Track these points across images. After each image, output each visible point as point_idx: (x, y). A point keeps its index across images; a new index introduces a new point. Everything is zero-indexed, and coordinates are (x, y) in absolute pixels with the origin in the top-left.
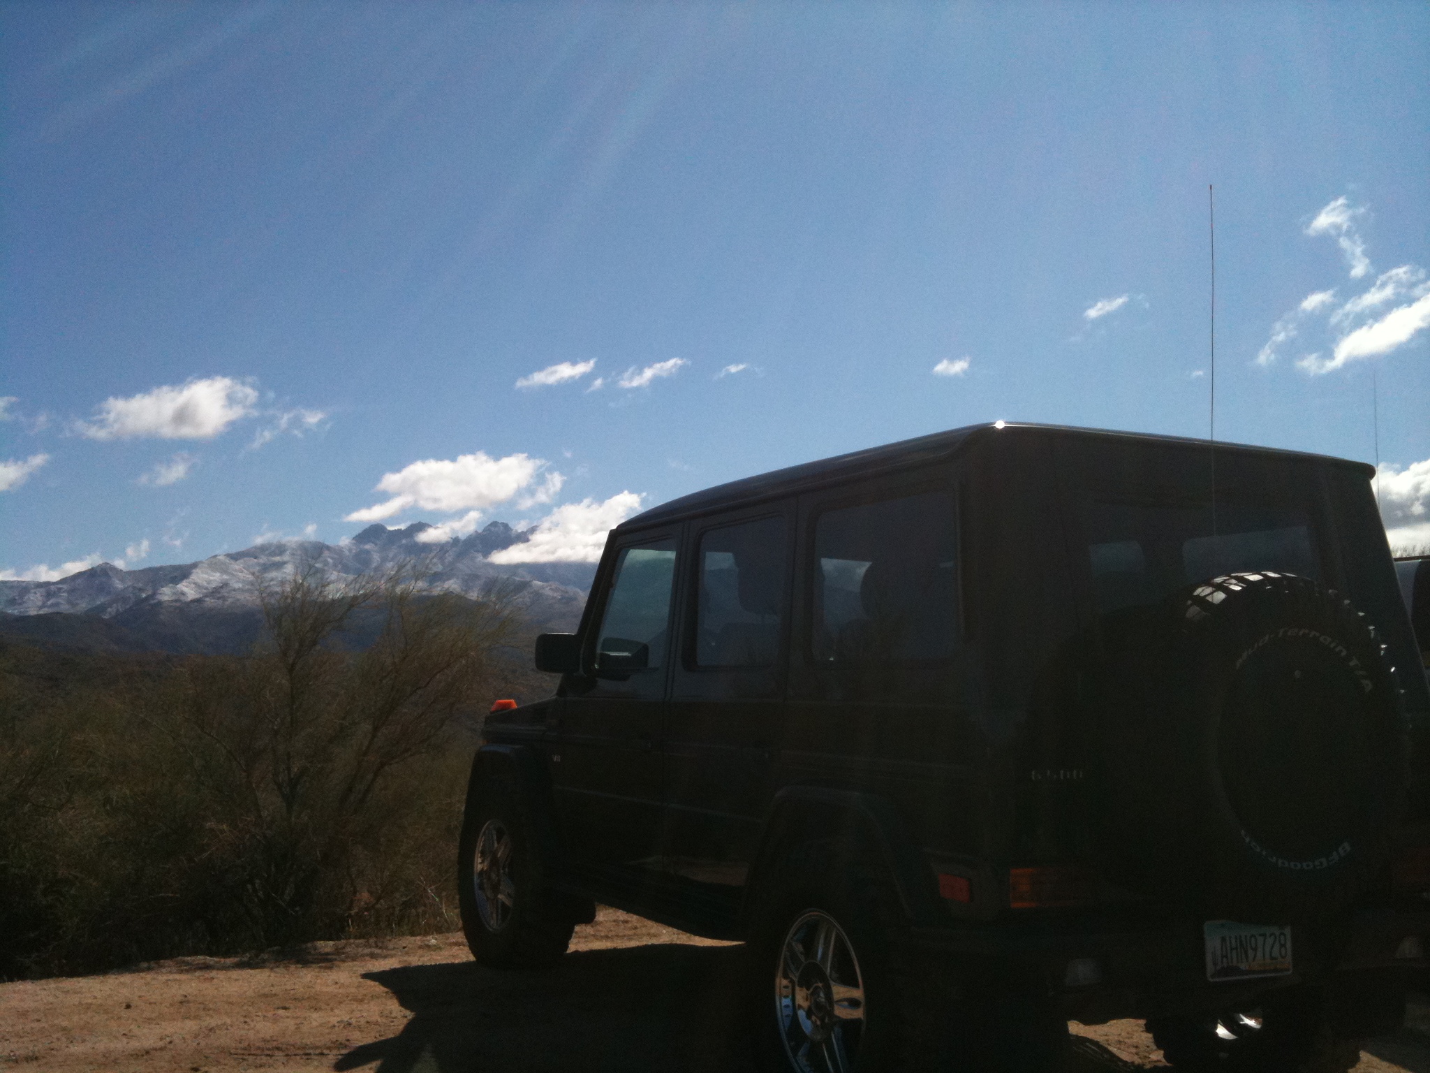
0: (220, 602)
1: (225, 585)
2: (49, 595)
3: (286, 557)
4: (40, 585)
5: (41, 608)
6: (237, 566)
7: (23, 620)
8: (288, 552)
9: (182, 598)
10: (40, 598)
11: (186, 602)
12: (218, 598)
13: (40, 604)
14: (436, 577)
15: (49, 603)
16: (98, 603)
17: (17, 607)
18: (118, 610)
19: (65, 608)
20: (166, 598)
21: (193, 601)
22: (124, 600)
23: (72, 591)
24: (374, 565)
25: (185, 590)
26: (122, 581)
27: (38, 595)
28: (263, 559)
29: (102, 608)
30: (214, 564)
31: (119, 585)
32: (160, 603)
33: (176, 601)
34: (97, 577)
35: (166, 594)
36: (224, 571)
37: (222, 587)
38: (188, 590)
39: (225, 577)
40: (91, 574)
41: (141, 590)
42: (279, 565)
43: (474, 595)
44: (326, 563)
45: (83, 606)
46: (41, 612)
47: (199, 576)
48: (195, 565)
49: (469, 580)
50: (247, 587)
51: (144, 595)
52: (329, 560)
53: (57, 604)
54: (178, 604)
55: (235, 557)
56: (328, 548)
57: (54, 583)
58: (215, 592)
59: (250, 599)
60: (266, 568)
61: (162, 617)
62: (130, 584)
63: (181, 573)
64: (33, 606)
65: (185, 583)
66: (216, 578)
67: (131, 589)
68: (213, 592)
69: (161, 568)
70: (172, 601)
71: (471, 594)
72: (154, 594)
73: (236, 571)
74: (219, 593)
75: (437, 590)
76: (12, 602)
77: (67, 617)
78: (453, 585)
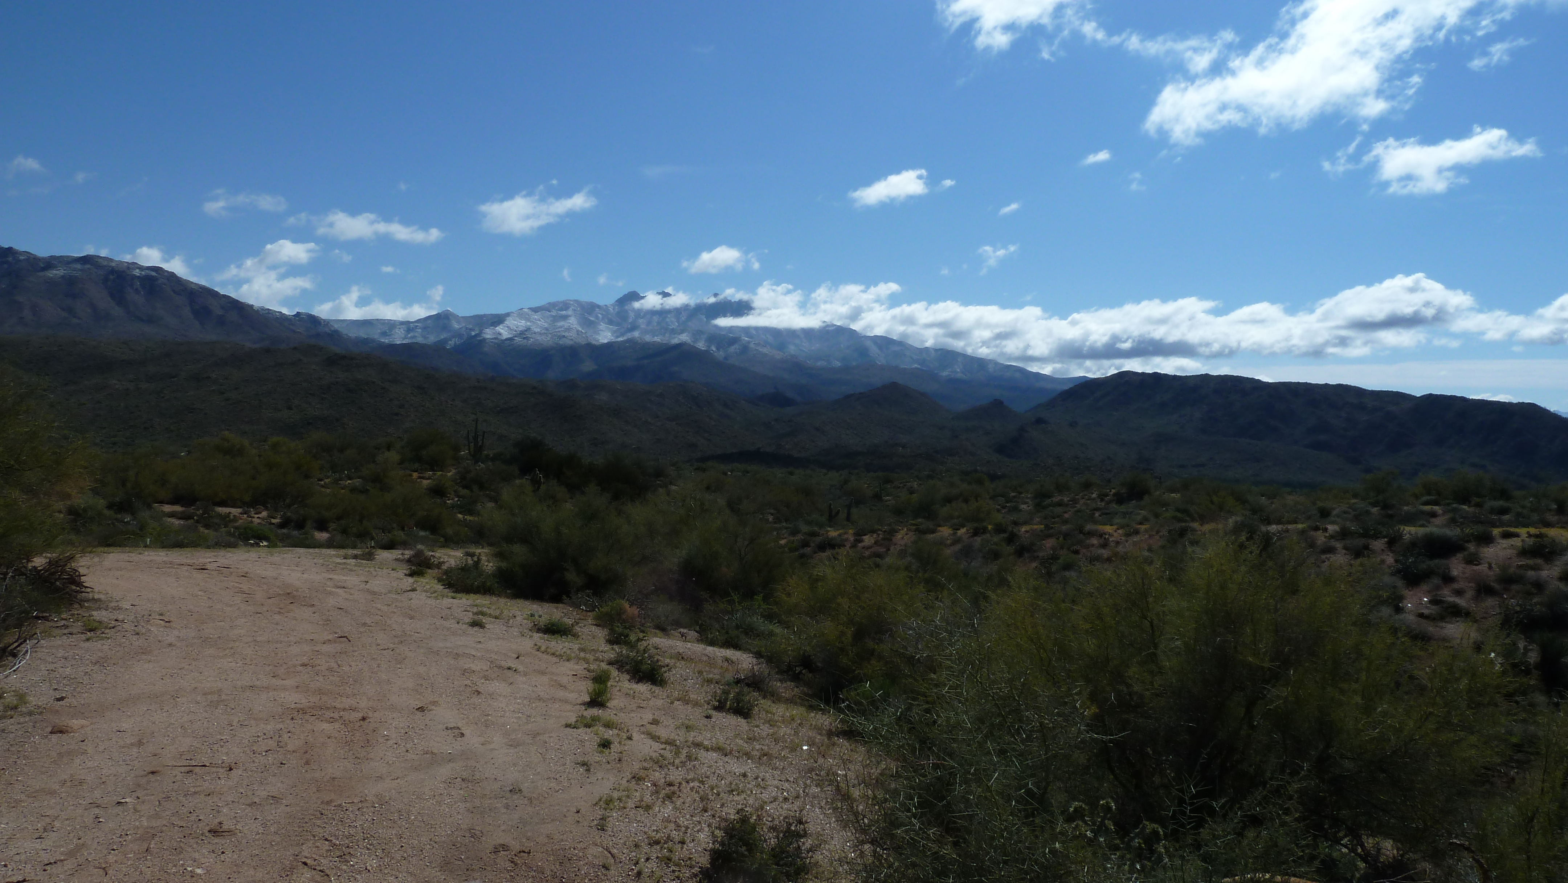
0: (525, 341)
1: (528, 329)
2: (409, 330)
3: (570, 312)
4: (402, 323)
5: (404, 339)
6: (536, 316)
7: (392, 347)
8: (571, 309)
9: (499, 337)
10: (403, 332)
11: (502, 340)
12: (524, 338)
13: (403, 336)
14: (673, 331)
15: (409, 335)
16: (442, 337)
17: (387, 337)
18: (455, 343)
19: (420, 340)
20: (488, 336)
21: (506, 339)
22: (460, 336)
23: (424, 328)
24: (630, 320)
25: (502, 331)
26: (458, 322)
27: (402, 330)
28: (554, 313)
29: (445, 341)
30: (521, 314)
31: (456, 326)
32: (485, 340)
33: (495, 338)
34: (441, 320)
35: (488, 334)
36: (528, 320)
37: (526, 331)
38: (503, 331)
39: (528, 324)
40: (438, 317)
41: (471, 330)
42: (565, 317)
43: (701, 345)
44: (597, 317)
45: (432, 339)
46: (404, 342)
47: (510, 322)
48: (508, 315)
49: (697, 334)
50: (543, 331)
51: (473, 333)
52: (600, 315)
53: (414, 337)
54: (496, 341)
55: (535, 310)
56: (599, 307)
57: (412, 322)
58: (522, 334)
59: (546, 340)
60: (556, 319)
61: (486, 349)
62: (464, 325)
63: (498, 320)
64: (399, 338)
65: (501, 326)
66: (522, 324)
67: (464, 329)
68: (520, 334)
69: (485, 315)
70: (492, 339)
71: (698, 344)
72: (481, 332)
73: (536, 319)
74: (525, 334)
75: (675, 341)
76: (384, 334)
77: (423, 346)
78: (684, 338)
